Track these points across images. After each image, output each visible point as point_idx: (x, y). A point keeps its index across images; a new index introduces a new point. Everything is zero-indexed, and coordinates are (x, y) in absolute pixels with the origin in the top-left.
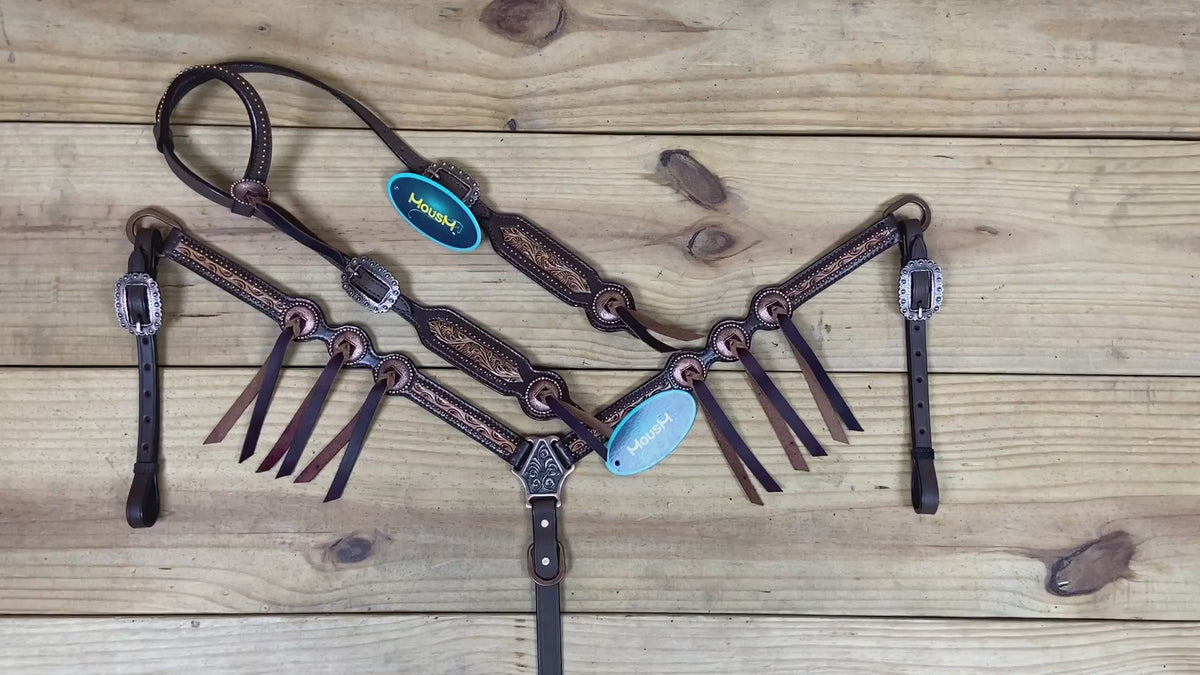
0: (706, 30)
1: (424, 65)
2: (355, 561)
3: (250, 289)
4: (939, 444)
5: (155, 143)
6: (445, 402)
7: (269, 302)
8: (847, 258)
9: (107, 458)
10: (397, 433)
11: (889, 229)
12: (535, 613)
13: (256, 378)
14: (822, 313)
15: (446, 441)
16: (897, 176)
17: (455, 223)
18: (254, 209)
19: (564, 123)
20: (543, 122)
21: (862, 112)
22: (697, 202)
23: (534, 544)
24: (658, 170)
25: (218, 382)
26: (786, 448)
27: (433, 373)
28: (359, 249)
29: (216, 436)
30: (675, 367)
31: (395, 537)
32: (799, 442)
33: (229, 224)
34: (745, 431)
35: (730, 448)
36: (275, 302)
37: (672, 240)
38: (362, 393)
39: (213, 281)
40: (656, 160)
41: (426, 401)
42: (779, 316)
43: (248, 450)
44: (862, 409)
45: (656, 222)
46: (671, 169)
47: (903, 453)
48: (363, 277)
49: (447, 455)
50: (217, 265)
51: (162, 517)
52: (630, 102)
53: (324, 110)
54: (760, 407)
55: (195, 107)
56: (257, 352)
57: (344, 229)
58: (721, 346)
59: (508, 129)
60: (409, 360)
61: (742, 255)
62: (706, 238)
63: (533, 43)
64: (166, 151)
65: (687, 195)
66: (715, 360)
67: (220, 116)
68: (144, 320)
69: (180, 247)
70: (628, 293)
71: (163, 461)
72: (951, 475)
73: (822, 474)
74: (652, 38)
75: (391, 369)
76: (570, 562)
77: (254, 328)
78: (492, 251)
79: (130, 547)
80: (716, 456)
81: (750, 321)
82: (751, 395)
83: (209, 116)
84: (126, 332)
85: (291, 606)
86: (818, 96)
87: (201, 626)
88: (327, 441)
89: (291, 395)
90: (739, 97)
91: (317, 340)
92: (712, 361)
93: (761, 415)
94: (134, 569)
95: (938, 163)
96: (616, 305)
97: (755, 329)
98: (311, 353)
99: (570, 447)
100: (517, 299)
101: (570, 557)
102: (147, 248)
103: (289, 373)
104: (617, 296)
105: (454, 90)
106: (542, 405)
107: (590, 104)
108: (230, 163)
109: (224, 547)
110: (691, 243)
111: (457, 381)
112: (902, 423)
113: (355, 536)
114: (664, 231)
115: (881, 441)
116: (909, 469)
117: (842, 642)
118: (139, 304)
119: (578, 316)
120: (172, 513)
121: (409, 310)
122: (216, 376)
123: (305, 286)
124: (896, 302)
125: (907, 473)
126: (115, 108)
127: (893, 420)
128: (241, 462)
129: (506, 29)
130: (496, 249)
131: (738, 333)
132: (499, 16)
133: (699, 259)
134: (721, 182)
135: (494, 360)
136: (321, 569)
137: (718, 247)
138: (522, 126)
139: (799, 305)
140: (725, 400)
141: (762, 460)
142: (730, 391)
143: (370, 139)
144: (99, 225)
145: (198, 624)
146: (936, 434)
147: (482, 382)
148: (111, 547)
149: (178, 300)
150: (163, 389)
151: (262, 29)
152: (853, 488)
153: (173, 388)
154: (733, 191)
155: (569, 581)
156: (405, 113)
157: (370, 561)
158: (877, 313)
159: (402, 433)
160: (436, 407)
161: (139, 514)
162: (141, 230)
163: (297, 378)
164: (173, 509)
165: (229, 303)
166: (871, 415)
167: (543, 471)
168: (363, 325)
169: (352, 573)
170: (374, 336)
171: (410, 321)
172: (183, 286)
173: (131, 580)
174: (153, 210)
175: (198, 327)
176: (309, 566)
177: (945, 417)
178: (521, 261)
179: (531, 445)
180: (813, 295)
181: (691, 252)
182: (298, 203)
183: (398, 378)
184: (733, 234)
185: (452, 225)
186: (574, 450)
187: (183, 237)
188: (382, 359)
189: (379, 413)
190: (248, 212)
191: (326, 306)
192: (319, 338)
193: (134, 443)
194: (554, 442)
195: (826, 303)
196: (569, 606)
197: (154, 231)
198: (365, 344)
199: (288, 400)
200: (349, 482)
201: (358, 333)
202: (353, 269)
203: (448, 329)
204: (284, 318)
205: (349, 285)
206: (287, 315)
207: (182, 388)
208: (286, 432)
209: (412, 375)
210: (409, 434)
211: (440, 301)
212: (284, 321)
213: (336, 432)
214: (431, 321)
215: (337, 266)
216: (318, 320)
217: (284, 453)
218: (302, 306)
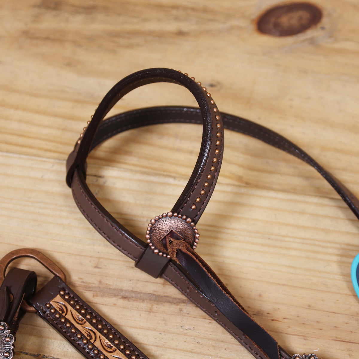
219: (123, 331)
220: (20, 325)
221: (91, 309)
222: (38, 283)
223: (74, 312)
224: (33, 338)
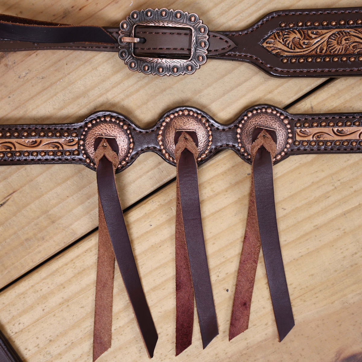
7: (55, 145)
10: (310, 204)
13: (101, 245)
25: (59, 279)
27: (304, 106)
29: (101, 343)
36: (62, 141)
41: (324, 143)
48: (147, 36)
60: (271, 107)
77: (59, 189)
88: (233, 267)
89: (154, 240)
91: (142, 156)
103: (134, 216)
113: (343, 356)
121: (230, 43)
122: (53, 274)
123: (83, 101)
128: (151, 355)
153: (13, 318)
159: (317, 201)
163: (147, 216)
165: (10, 180)
168: (185, 101)
170: (205, 107)
183: (273, 134)
191: (123, 108)
192: (143, 151)
198: (204, 121)
199: (155, 248)
200: (291, 298)
201: (186, 113)
202: (129, 36)
203: (292, 36)
204: (86, 153)
205: (137, 60)
206: (87, 147)
207: (25, 312)
208: (179, 287)
209: (286, 122)
210: (326, 196)
211: (256, 11)
212: (88, 157)
213: (237, 249)
214: (264, 40)
215: (105, 49)
216: (128, 129)
217: (193, 313)
218: (97, 124)
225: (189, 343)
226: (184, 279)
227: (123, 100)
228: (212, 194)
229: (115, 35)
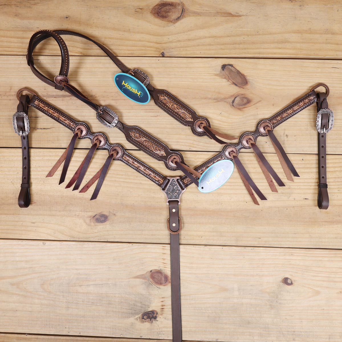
0: (240, 16)
1: (129, 31)
2: (102, 223)
3: (62, 118)
4: (329, 182)
5: (27, 62)
6: (136, 163)
7: (69, 123)
8: (296, 108)
9: (11, 182)
10: (117, 174)
11: (313, 96)
12: (170, 244)
13: (65, 152)
14: (285, 130)
15: (136, 178)
16: (316, 75)
17: (140, 93)
18: (63, 87)
19: (183, 54)
20: (175, 53)
21: (302, 49)
22: (236, 85)
23: (170, 218)
24: (221, 72)
25: (51, 154)
26: (269, 183)
27: (131, 152)
28: (103, 103)
29: (50, 174)
30: (226, 150)
31: (116, 214)
32: (274, 181)
33: (54, 94)
34: (253, 176)
35: (247, 183)
36: (71, 123)
37: (225, 100)
38: (104, 159)
39: (48, 115)
40: (220, 68)
41: (128, 163)
42: (268, 131)
43: (62, 180)
44: (299, 168)
45: (219, 93)
46: (226, 72)
47: (315, 186)
48: (104, 113)
49: (136, 183)
50: (50, 109)
51: (31, 204)
52: (210, 45)
53: (90, 49)
54: (259, 167)
55: (41, 49)
56: (66, 143)
57: (97, 96)
58: (244, 142)
59: (161, 56)
60: (122, 147)
61: (253, 106)
62: (239, 99)
63: (171, 22)
64: (30, 65)
65: (232, 82)
66: (242, 148)
67: (51, 52)
68: (23, 130)
69: (36, 102)
70: (208, 121)
71: (32, 183)
72: (333, 194)
73: (283, 193)
74: (219, 19)
75: (115, 150)
76: (184, 225)
77: (64, 134)
78: (154, 104)
79: (20, 215)
80: (241, 186)
81: (256, 132)
82: (256, 162)
83: (47, 52)
84: (17, 135)
85: (79, 238)
86: (285, 43)
87: (46, 244)
88: (91, 177)
89: (78, 159)
90: (253, 43)
91: (87, 139)
92: (241, 148)
93: (260, 170)
94: (22, 223)
95: (333, 70)
96: (203, 125)
97: (258, 136)
98: (85, 143)
99: (184, 181)
100: (164, 123)
101: (184, 223)
102: (24, 102)
103: (77, 151)
104: (204, 122)
105: (140, 41)
106: (173, 165)
107: (194, 46)
108: (55, 70)
109: (54, 215)
110: (233, 102)
111: (141, 155)
112: (315, 174)
113: (102, 213)
114: (223, 97)
115: (306, 181)
116: (317, 192)
117: (288, 257)
118: (21, 124)
119: (187, 130)
120: (35, 203)
121: (122, 127)
122: (50, 152)
123: (82, 118)
124: (315, 125)
125: (316, 193)
126: (13, 49)
127: (312, 172)
128: (59, 184)
129: (161, 16)
130: (156, 103)
131: (251, 137)
132: (158, 11)
133: (236, 108)
134: (246, 77)
135: (155, 147)
136: (89, 225)
137: (244, 103)
138: (166, 54)
139: (276, 126)
140: (245, 164)
141: (259, 188)
142: (248, 160)
143: (108, 60)
144: (7, 94)
145: (45, 244)
146: (328, 178)
147: (150, 155)
148: (13, 214)
149: (36, 123)
150: (31, 156)
151: (67, 18)
152: (295, 199)
153: (34, 156)
154: (250, 81)
155: (183, 233)
156: (121, 50)
157: (107, 223)
158: (307, 130)
160: (132, 165)
161: (22, 203)
162: (22, 96)
163: (80, 153)
164: (35, 201)
165: (54, 124)
166: (303, 170)
167: (173, 190)
168: (105, 133)
169: (101, 227)
170: (108, 137)
171: (122, 131)
172: (38, 117)
173: (21, 227)
174: (26, 88)
175: (43, 133)
176: (85, 224)
177: (332, 172)
178: (166, 108)
179: (169, 180)
180: (282, 122)
181: (233, 105)
182: (80, 86)
183: (118, 153)
184: (250, 98)
185: (139, 94)
186: (185, 183)
187: (37, 99)
188: (112, 146)
189: (110, 167)
190: (62, 89)
191: (91, 125)
192: (88, 138)
193: (21, 176)
194: (178, 179)
195: (287, 126)
196: (182, 242)
197: (27, 96)
198: (105, 140)
199: (77, 161)
200: (99, 193)
201: (103, 136)
202: (101, 111)
203: (137, 134)
204: (75, 130)
205: (99, 117)
206: (76, 128)
207: (38, 156)
208: (76, 173)
209: (123, 152)
210: (122, 175)
211: (134, 124)
212: (75, 131)
213: (94, 174)
214: (130, 131)
215: (95, 110)
216: (88, 131)
217: (75, 181)
218: (81, 125)
219: (57, 107)
220: (28, 110)
221: (46, 102)
222: (30, 97)
223: (42, 104)
224: (33, 113)
225: (70, 187)
226: (78, 172)
227: (92, 123)
228: (97, 157)
229: (98, 108)
